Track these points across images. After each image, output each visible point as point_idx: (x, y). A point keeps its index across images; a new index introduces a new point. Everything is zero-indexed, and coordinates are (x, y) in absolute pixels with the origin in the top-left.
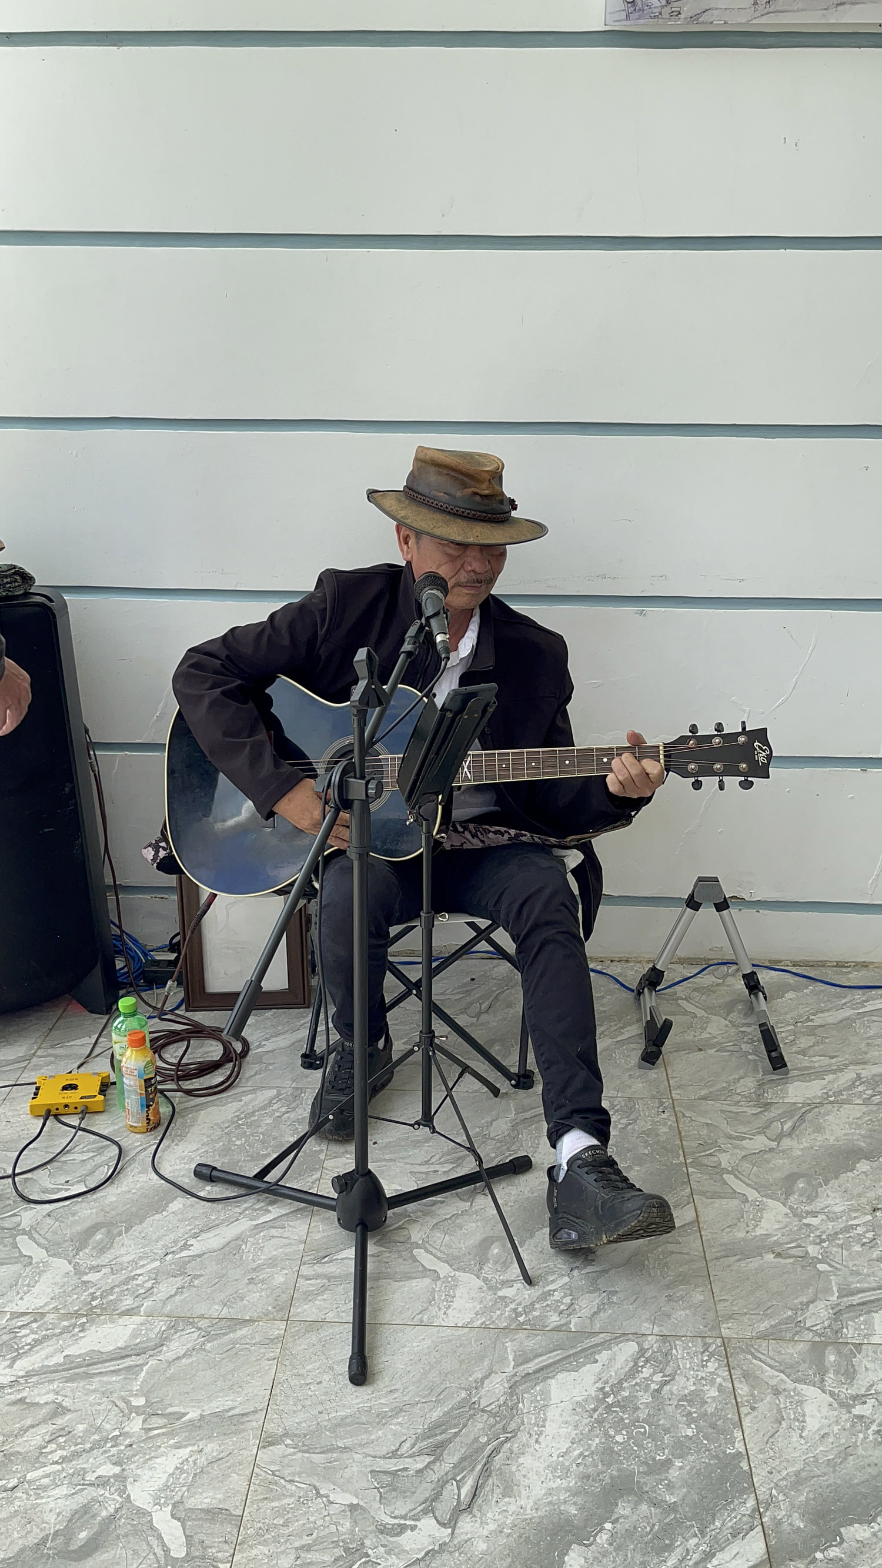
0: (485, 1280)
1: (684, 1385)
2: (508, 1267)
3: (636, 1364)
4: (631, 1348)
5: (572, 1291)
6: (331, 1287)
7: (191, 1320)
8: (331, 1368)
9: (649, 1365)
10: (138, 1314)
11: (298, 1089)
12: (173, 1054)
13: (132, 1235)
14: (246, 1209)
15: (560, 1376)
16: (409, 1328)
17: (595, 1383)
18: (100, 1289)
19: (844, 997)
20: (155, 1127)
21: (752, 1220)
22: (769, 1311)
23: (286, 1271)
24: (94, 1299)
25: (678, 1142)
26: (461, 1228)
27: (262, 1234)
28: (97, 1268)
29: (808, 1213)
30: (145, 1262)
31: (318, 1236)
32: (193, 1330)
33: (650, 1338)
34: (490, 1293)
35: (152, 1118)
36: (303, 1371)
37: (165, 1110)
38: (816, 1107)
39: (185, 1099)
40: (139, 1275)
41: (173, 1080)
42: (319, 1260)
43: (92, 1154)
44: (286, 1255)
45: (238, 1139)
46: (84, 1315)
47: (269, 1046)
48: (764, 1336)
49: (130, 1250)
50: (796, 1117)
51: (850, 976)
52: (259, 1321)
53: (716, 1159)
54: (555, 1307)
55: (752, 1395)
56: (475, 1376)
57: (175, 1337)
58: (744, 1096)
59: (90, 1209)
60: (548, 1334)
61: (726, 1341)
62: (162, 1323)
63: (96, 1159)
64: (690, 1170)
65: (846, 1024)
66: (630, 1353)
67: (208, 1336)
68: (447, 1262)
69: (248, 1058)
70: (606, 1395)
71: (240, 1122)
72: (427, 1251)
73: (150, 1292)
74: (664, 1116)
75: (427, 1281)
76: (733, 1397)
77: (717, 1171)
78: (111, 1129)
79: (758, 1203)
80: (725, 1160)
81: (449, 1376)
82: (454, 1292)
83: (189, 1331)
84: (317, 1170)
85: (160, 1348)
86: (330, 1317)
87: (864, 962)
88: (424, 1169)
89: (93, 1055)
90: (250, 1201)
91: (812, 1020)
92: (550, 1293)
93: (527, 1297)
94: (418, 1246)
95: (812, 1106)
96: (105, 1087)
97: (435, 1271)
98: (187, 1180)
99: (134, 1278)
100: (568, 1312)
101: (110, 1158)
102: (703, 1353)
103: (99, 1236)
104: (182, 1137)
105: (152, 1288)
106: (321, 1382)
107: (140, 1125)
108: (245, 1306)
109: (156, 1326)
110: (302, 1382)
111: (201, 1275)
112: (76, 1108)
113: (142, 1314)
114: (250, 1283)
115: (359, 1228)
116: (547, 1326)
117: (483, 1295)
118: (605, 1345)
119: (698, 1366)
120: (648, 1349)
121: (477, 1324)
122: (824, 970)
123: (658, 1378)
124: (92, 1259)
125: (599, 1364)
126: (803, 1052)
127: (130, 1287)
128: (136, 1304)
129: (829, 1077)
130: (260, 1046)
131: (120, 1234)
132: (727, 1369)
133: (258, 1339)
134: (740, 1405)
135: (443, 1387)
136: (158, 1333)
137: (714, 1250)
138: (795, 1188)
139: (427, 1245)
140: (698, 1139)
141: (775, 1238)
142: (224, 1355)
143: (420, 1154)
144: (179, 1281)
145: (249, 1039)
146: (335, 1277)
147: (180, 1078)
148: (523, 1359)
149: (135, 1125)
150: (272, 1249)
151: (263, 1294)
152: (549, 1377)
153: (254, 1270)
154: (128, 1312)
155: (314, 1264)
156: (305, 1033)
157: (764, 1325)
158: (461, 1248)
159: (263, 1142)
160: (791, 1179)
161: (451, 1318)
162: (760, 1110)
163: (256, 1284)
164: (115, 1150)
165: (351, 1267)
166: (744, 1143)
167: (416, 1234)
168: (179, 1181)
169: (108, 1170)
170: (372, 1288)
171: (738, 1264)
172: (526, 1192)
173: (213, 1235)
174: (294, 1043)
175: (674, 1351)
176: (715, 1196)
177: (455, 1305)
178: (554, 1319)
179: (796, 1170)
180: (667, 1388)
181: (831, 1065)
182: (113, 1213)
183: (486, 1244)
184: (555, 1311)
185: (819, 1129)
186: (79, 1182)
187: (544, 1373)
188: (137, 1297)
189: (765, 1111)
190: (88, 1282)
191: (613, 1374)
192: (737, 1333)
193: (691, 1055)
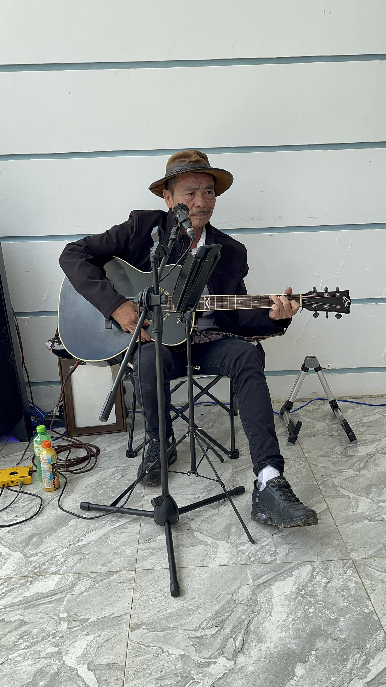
0: (231, 543)
1: (337, 582)
2: (241, 537)
3: (312, 575)
4: (308, 568)
5: (274, 545)
6: (155, 553)
7: (86, 574)
8: (161, 590)
9: (318, 575)
10: (59, 574)
11: (126, 466)
12: (63, 456)
13: (52, 538)
14: (108, 521)
15: (276, 584)
16: (197, 569)
17: (294, 585)
18: (38, 564)
19: (376, 410)
20: (58, 489)
21: (354, 506)
22: (371, 546)
23: (132, 548)
24: (35, 569)
25: (312, 475)
26: (215, 521)
27: (117, 532)
28: (35, 554)
29: (380, 501)
30: (60, 549)
31: (145, 530)
32: (88, 579)
33: (316, 563)
34: (235, 549)
35: (56, 484)
36: (146, 593)
37: (62, 481)
38: (373, 456)
39: (71, 476)
40: (57, 556)
41: (64, 467)
42: (148, 541)
43: (28, 503)
44: (131, 540)
45: (99, 491)
46: (31, 577)
47: (109, 449)
48: (372, 557)
49: (51, 544)
50: (365, 461)
51: (376, 401)
52: (121, 572)
53: (332, 481)
54: (268, 552)
55: (372, 584)
56: (234, 588)
57: (79, 583)
58: (339, 454)
59: (29, 527)
60: (266, 565)
61: (354, 561)
62: (72, 577)
63: (29, 505)
64: (320, 487)
65: (379, 422)
66: (309, 570)
67: (96, 581)
68: (211, 537)
69: (100, 455)
70: (300, 591)
71: (100, 483)
72: (200, 533)
73: (64, 563)
74: (303, 465)
75: (202, 546)
76: (363, 586)
77: (333, 487)
78: (36, 491)
79: (355, 499)
80: (336, 481)
81: (221, 588)
82: (216, 550)
83: (86, 580)
84: (140, 501)
85: (73, 589)
86: (157, 566)
87: (382, 395)
88: (193, 496)
89: (23, 460)
90: (109, 517)
91: (363, 420)
92: (264, 547)
93: (253, 549)
94: (196, 531)
95: (371, 456)
96: (31, 472)
97: (206, 541)
98: (77, 511)
99: (55, 557)
100: (274, 554)
101: (37, 504)
102: (343, 567)
103: (35, 540)
104: (72, 492)
105: (65, 561)
106: (156, 597)
107: (50, 487)
108: (113, 565)
109: (69, 579)
110: (147, 598)
111: (89, 553)
112: (17, 483)
113: (61, 573)
114: (114, 554)
115: (166, 524)
116: (265, 562)
117: (231, 550)
118: (296, 568)
119: (342, 573)
120: (317, 568)
121: (231, 563)
122: (364, 399)
123: (324, 580)
124: (32, 550)
125: (294, 577)
126: (362, 434)
127: (53, 561)
128: (57, 569)
129: (377, 443)
130: (105, 449)
131: (46, 538)
132: (357, 573)
133: (122, 580)
134: (366, 589)
135: (219, 594)
136: (70, 582)
137: (339, 521)
138: (371, 491)
139: (200, 530)
140: (322, 474)
141: (367, 513)
142: (105, 589)
143: (190, 490)
144: (78, 557)
145: (99, 447)
146: (156, 548)
147: (68, 466)
148: (256, 577)
149: (48, 487)
150: (123, 538)
151: (121, 559)
152: (270, 585)
153: (116, 548)
154: (54, 573)
155: (145, 543)
156: (127, 442)
157: (370, 552)
158: (217, 530)
159: (112, 491)
160: (368, 488)
161: (217, 562)
162: (347, 459)
163: (117, 555)
164: (40, 500)
165: (165, 543)
166: (343, 473)
167: (194, 525)
168: (73, 511)
169: (36, 509)
170: (176, 551)
171: (352, 526)
172: (244, 503)
173: (93, 534)
174: (121, 447)
175: (329, 567)
176: (334, 497)
177: (218, 556)
178: (268, 558)
179: (371, 483)
180: (329, 585)
181: (376, 438)
182: (42, 528)
183: (228, 527)
184: (268, 554)
185: (377, 465)
186: (22, 516)
187: (268, 583)
188: (58, 566)
189: (350, 459)
190: (32, 561)
191: (302, 581)
192: (358, 557)
193: (310, 439)
